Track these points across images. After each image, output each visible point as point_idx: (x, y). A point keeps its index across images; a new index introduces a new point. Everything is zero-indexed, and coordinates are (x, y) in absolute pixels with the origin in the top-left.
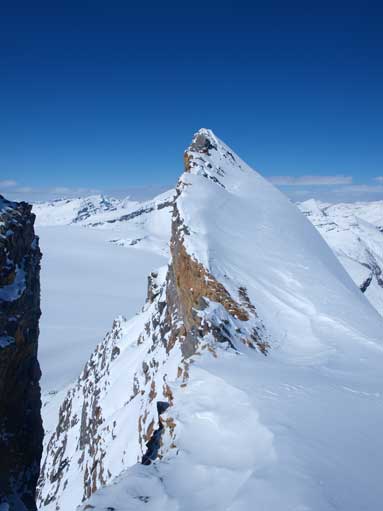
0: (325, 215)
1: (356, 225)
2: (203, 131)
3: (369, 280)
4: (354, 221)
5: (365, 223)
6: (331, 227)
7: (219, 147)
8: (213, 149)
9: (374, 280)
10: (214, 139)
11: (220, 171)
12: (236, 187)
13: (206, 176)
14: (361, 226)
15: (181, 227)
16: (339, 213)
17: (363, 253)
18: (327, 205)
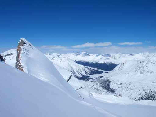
0: (59, 57)
1: (67, 60)
2: (22, 39)
3: (71, 75)
4: (67, 59)
5: (70, 59)
6: (61, 61)
7: (27, 43)
8: (26, 44)
9: (73, 75)
10: (26, 41)
11: (28, 51)
12: (32, 55)
13: (24, 53)
14: (69, 60)
15: (22, 67)
16: (63, 56)
17: (70, 68)
18: (59, 54)
